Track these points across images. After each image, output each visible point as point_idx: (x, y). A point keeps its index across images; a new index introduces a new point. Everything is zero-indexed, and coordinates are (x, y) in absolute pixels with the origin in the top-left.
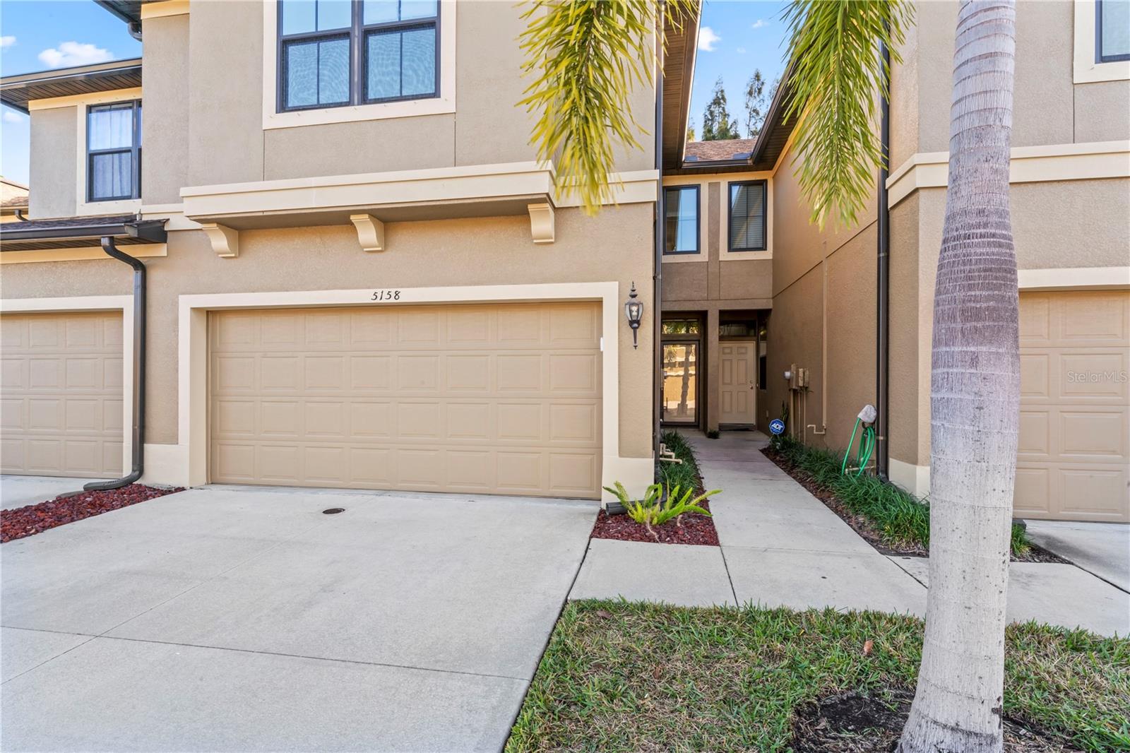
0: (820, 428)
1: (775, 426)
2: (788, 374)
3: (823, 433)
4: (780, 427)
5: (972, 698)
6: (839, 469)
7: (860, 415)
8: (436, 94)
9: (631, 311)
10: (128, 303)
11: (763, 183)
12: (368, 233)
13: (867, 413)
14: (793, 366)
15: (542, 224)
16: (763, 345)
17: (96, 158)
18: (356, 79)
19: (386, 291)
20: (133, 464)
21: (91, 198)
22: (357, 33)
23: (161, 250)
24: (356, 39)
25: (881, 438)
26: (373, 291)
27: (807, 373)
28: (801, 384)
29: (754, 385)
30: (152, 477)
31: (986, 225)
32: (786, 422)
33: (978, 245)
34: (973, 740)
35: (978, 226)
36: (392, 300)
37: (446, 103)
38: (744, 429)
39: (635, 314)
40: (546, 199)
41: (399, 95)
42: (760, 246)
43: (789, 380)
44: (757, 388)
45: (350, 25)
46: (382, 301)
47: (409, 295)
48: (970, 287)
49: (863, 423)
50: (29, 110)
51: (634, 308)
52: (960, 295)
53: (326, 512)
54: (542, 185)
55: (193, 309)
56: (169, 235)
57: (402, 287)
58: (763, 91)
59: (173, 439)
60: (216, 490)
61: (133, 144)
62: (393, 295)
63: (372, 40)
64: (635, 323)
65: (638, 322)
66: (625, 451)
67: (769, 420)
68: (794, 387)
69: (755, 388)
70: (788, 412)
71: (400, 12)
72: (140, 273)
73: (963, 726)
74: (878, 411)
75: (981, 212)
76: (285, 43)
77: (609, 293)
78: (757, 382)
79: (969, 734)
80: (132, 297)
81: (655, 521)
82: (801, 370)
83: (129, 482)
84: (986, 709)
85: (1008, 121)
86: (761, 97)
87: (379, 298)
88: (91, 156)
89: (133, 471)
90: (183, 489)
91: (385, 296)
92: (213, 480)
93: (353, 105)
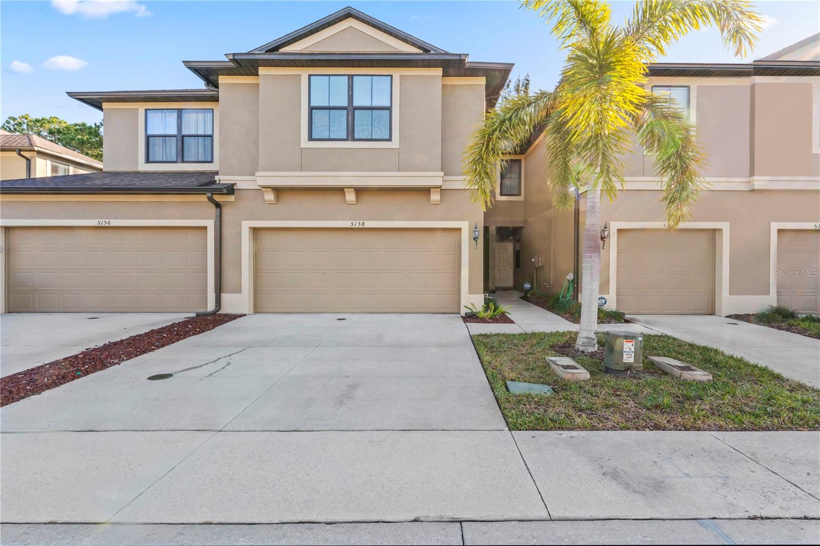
0: (549, 285)
1: (526, 285)
2: (533, 260)
3: (551, 287)
4: (529, 286)
5: (590, 331)
6: (559, 299)
7: (567, 277)
8: (390, 140)
9: (475, 234)
10: (210, 224)
11: (519, 161)
12: (351, 197)
13: (570, 276)
14: (536, 256)
15: (435, 197)
16: (518, 245)
17: (151, 139)
18: (350, 129)
19: (358, 222)
20: (216, 303)
21: (148, 161)
22: (350, 109)
23: (231, 198)
24: (350, 112)
25: (575, 286)
26: (351, 222)
27: (543, 259)
28: (540, 265)
29: (512, 266)
30: (226, 309)
31: (593, 227)
32: (532, 284)
33: (592, 232)
34: (590, 339)
35: (591, 227)
36: (361, 226)
37: (395, 144)
38: (506, 289)
39: (476, 235)
40: (440, 187)
41: (371, 138)
42: (517, 193)
43: (534, 263)
44: (514, 267)
45: (347, 105)
46: (356, 227)
47: (369, 224)
48: (590, 241)
49: (569, 281)
50: (103, 108)
51: (476, 233)
52: (588, 242)
53: (338, 319)
54: (439, 182)
55: (250, 227)
56: (235, 191)
57: (366, 220)
58: (510, 86)
59: (239, 291)
60: (258, 316)
61: (178, 133)
62: (361, 224)
63: (356, 111)
64: (475, 239)
65: (477, 238)
66: (471, 291)
67: (523, 283)
68: (537, 266)
69: (512, 267)
70: (533, 280)
71: (372, 102)
72: (219, 210)
73: (588, 337)
74: (574, 275)
75: (592, 224)
76: (311, 109)
77: (465, 226)
78: (514, 264)
79: (589, 338)
80: (213, 221)
81: (489, 316)
82: (540, 258)
83: (214, 313)
84: (593, 333)
85: (598, 205)
86: (509, 90)
87: (354, 225)
88: (148, 138)
89: (216, 306)
90: (246, 315)
91: (357, 224)
92: (257, 311)
93: (349, 141)
